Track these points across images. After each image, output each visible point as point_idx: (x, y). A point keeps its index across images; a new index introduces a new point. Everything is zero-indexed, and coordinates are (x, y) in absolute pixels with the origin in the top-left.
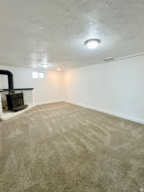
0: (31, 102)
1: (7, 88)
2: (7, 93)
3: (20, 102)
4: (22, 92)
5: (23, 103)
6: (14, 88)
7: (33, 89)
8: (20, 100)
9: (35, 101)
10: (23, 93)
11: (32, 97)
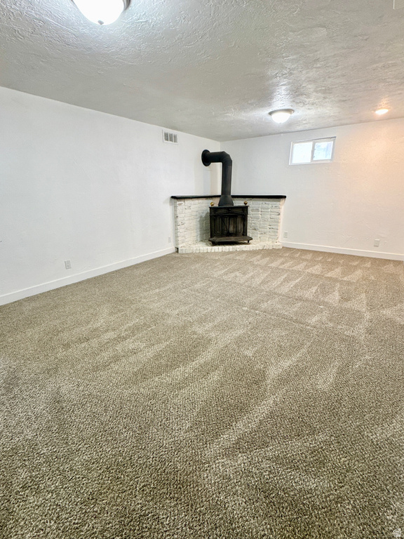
0: (273, 234)
1: (219, 192)
2: (216, 202)
3: (236, 227)
4: (246, 204)
5: (246, 232)
6: (232, 194)
7: (285, 197)
8: (235, 223)
9: (286, 233)
10: (247, 207)
11: (278, 222)
